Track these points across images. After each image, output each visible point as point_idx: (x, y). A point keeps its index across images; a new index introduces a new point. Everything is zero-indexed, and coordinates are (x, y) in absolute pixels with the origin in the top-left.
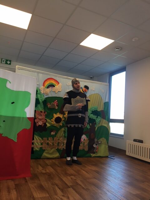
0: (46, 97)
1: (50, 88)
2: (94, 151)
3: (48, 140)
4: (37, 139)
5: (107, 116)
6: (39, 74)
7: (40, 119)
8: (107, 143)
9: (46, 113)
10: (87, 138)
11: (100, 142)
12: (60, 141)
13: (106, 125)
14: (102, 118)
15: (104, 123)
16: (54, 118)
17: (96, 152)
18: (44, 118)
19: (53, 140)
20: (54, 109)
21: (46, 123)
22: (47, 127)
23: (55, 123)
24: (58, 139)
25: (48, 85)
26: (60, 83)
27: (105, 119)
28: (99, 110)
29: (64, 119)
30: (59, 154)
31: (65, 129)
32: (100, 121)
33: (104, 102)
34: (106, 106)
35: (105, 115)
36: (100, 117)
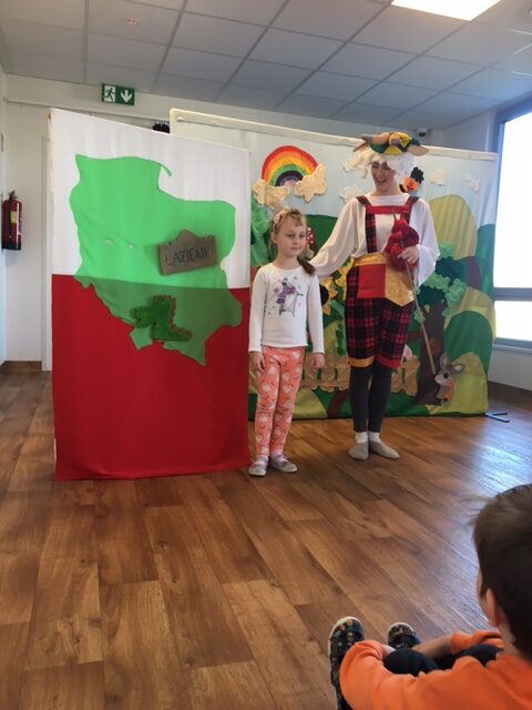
1: (287, 183)
2: (438, 396)
5: (487, 278)
6: (249, 133)
8: (482, 371)
10: (414, 354)
11: (458, 368)
13: (482, 311)
14: (469, 285)
15: (474, 303)
17: (446, 400)
25: (278, 175)
26: (319, 165)
27: (480, 288)
28: (460, 258)
29: (336, 292)
30: (324, 404)
31: (340, 326)
32: (462, 297)
33: (478, 228)
34: (483, 242)
35: (482, 272)
36: (461, 281)
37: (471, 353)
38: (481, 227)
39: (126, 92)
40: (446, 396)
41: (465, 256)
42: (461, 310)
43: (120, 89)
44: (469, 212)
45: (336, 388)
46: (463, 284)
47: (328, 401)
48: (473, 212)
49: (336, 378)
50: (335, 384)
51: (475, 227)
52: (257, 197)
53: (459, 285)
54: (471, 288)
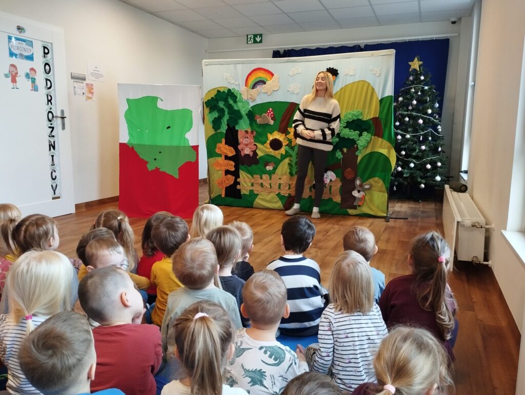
0: (252, 104)
1: (258, 87)
3: (261, 178)
4: (245, 176)
5: (387, 130)
6: (238, 65)
7: (247, 145)
8: (384, 189)
9: (255, 133)
10: (337, 177)
11: (367, 187)
12: (281, 182)
14: (375, 135)
15: (378, 146)
16: (268, 142)
18: (252, 143)
19: (270, 179)
20: (268, 125)
21: (256, 150)
22: (258, 158)
23: (271, 150)
24: (278, 177)
25: (253, 84)
26: (275, 75)
27: (382, 137)
28: (367, 119)
29: (288, 142)
30: (282, 202)
31: (290, 160)
32: (368, 143)
33: (380, 99)
34: (384, 107)
35: (383, 127)
36: (368, 133)
37: (376, 179)
38: (381, 101)
39: (258, 36)
40: (360, 203)
41: (371, 117)
42: (368, 151)
43: (255, 36)
44: (373, 89)
45: (289, 194)
46: (369, 135)
47: (284, 201)
48: (376, 90)
49: (289, 189)
51: (377, 98)
52: (243, 96)
53: (366, 136)
54: (376, 137)
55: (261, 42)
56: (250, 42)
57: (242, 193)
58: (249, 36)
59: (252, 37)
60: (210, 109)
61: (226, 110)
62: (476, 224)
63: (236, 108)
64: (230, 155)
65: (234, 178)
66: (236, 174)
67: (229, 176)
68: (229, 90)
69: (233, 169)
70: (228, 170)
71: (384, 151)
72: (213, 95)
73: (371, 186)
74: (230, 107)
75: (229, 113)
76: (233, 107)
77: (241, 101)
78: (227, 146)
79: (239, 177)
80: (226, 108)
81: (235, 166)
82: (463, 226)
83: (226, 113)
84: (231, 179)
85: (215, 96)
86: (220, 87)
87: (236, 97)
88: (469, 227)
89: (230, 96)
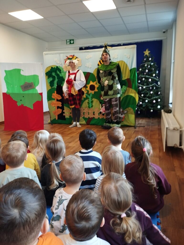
4: (67, 109)
5: (134, 85)
8: (133, 113)
11: (125, 112)
12: (85, 111)
15: (130, 92)
24: (83, 109)
27: (132, 88)
28: (125, 79)
29: (87, 92)
30: (85, 121)
31: (89, 101)
32: (126, 91)
33: (130, 69)
34: (132, 73)
35: (132, 83)
36: (125, 86)
37: (130, 108)
38: (131, 70)
39: (72, 41)
40: (122, 120)
41: (126, 78)
42: (126, 95)
43: (70, 40)
44: (127, 65)
45: (89, 117)
46: (126, 87)
47: (87, 120)
48: (128, 65)
49: (89, 114)
50: (88, 116)
51: (129, 69)
52: (64, 70)
53: (124, 87)
54: (129, 88)
55: (73, 43)
56: (68, 44)
57: (66, 117)
58: (67, 41)
59: (69, 41)
60: (48, 76)
61: (56, 77)
62: (175, 128)
63: (61, 76)
64: (59, 99)
65: (61, 110)
66: (62, 108)
67: (59, 109)
68: (57, 67)
69: (61, 106)
70: (58, 106)
71: (133, 95)
72: (49, 69)
73: (127, 111)
74: (58, 75)
75: (57, 78)
76: (59, 75)
77: (63, 72)
78: (57, 95)
79: (64, 110)
80: (56, 75)
81: (61, 104)
82: (169, 129)
83: (56, 78)
84: (60, 111)
85: (50, 70)
86: (53, 66)
87: (61, 70)
88: (172, 130)
89: (58, 70)
